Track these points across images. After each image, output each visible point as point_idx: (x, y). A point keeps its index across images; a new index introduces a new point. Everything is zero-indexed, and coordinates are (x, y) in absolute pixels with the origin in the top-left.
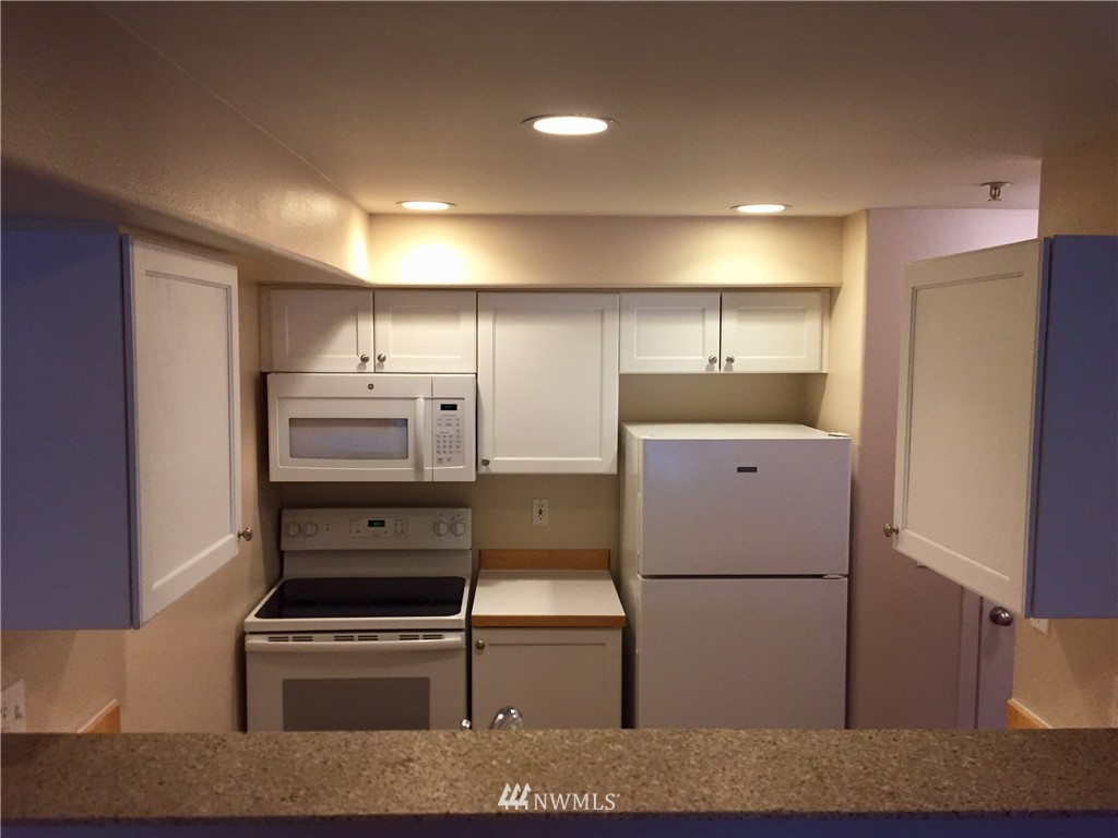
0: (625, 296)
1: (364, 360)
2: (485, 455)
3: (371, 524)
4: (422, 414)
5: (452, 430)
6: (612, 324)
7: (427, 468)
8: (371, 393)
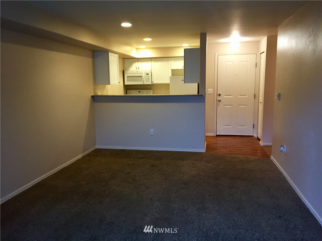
0: (171, 58)
1: (137, 68)
2: (152, 81)
3: (139, 92)
4: (144, 75)
5: (148, 77)
6: (169, 62)
7: (145, 83)
8: (137, 72)
